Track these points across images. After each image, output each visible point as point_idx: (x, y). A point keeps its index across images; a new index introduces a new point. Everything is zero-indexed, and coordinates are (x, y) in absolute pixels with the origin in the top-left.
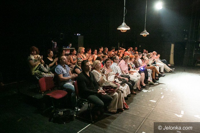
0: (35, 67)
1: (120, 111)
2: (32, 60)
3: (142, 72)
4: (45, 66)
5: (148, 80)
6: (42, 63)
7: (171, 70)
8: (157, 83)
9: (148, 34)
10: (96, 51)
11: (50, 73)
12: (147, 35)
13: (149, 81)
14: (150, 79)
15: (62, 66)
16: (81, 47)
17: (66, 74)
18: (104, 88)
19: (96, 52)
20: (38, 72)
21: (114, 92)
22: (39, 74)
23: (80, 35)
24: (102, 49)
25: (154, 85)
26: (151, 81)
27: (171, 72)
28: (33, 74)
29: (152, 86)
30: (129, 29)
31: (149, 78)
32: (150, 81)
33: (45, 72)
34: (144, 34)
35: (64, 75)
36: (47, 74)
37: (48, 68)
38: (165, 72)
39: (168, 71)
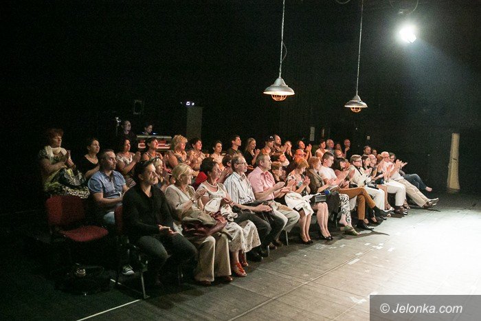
0: (51, 174)
1: (222, 280)
2: (47, 158)
3: (322, 202)
4: (75, 173)
5: (341, 222)
6: (69, 167)
7: (427, 203)
8: (369, 232)
9: (364, 105)
10: (221, 145)
11: (84, 190)
12: (362, 108)
13: (343, 225)
14: (346, 220)
15: (105, 175)
16: (179, 135)
17: (112, 192)
18: (186, 225)
19: (219, 148)
20: (56, 185)
21: (207, 236)
22: (57, 189)
23: (193, 104)
24: (238, 141)
25: (356, 235)
26: (349, 225)
27: (427, 208)
28: (46, 189)
29: (348, 236)
30: (292, 93)
31: (344, 217)
32: (346, 224)
33: (73, 187)
34: (355, 106)
35: (106, 195)
36: (78, 191)
37: (80, 177)
38: (411, 208)
39: (421, 206)
